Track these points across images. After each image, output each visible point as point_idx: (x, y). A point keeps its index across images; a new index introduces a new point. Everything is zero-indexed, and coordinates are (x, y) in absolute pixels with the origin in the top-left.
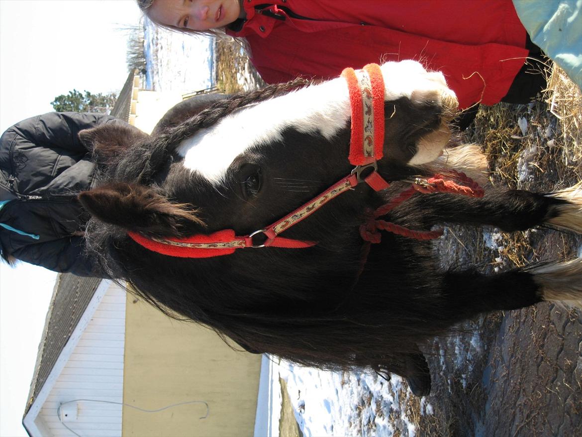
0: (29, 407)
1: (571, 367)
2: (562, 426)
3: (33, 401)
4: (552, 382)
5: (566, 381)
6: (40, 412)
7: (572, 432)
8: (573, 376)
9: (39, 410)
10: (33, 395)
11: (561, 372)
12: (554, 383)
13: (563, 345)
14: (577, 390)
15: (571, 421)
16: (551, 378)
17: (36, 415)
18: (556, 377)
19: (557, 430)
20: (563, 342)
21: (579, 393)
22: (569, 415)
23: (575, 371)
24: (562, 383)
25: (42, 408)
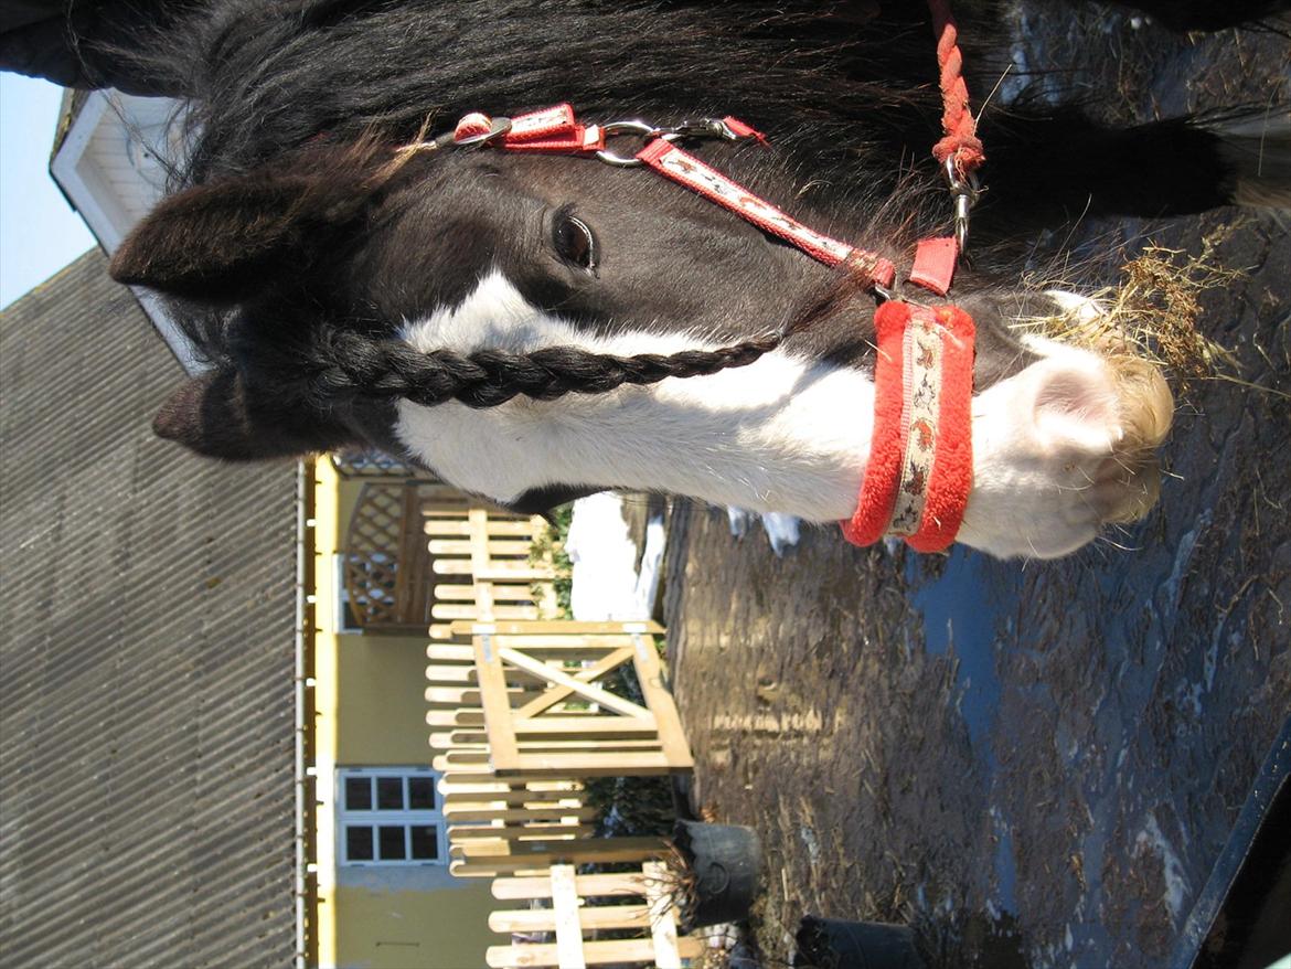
0: (62, 138)
1: (1275, 313)
2: (1234, 434)
3: (71, 123)
4: (1229, 329)
5: (1260, 338)
6: (88, 147)
7: (1255, 457)
8: (1276, 336)
9: (85, 142)
10: (69, 111)
11: (1250, 314)
12: (1232, 333)
13: (1265, 256)
14: (1282, 368)
15: (1256, 431)
16: (1227, 322)
17: (80, 154)
18: (1238, 323)
19: (1221, 437)
20: (1267, 249)
21: (1285, 378)
22: (1254, 416)
23: (1284, 323)
24: (1250, 339)
25: (93, 138)
